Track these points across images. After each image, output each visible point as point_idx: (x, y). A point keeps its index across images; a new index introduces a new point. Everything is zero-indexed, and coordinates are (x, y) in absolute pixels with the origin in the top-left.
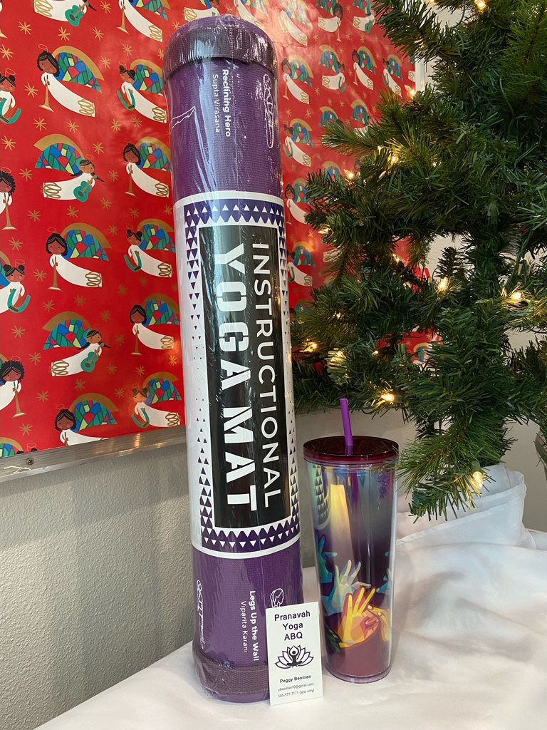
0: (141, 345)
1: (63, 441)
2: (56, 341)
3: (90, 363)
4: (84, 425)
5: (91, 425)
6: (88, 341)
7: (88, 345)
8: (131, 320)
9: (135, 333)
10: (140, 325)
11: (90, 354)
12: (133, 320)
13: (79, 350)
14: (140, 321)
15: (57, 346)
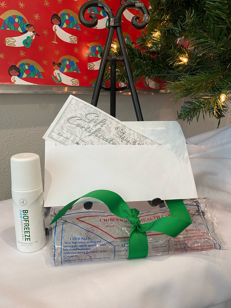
1: (13, 82)
2: (8, 26)
4: (25, 75)
5: (29, 76)
6: (26, 29)
8: (52, 22)
10: (57, 26)
11: (28, 37)
12: (53, 23)
13: (22, 34)
14: (57, 23)
15: (9, 29)
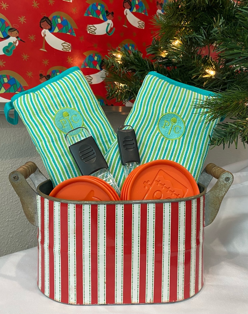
0: (47, 45)
3: (9, 49)
7: (8, 37)
9: (43, 36)
10: (47, 31)
12: (42, 27)
14: (47, 28)
